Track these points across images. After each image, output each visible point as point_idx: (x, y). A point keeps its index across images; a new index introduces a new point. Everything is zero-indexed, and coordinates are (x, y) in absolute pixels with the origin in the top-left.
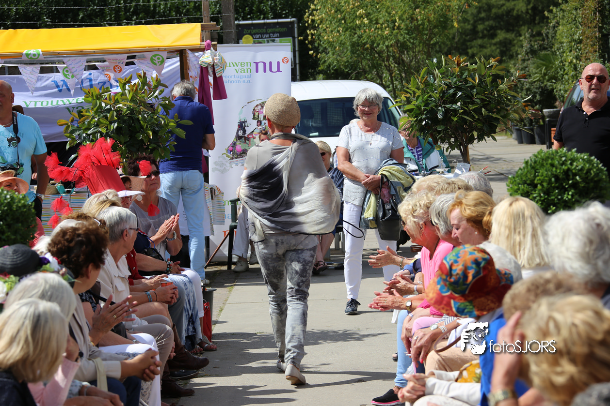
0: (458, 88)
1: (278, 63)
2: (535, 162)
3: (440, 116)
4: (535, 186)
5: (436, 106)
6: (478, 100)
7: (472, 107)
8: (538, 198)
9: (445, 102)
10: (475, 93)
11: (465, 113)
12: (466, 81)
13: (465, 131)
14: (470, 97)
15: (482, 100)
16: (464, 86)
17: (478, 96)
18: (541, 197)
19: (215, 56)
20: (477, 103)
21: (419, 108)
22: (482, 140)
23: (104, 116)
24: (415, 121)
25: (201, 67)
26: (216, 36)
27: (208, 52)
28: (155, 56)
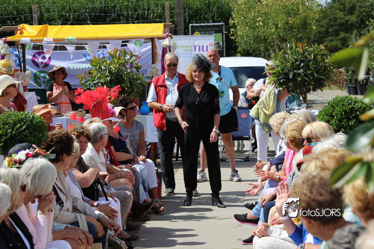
0: (302, 61)
1: (207, 46)
2: (334, 103)
3: (291, 77)
4: (333, 117)
5: (289, 71)
6: (313, 68)
7: (309, 72)
8: (334, 124)
10: (311, 64)
11: (306, 75)
12: (306, 57)
13: (305, 86)
14: (308, 66)
15: (315, 68)
16: (305, 60)
17: (313, 66)
18: (336, 123)
19: (171, 41)
20: (312, 70)
21: (279, 71)
22: (315, 91)
23: (103, 73)
24: (277, 80)
25: (163, 47)
26: (173, 31)
27: (167, 39)
28: (137, 41)
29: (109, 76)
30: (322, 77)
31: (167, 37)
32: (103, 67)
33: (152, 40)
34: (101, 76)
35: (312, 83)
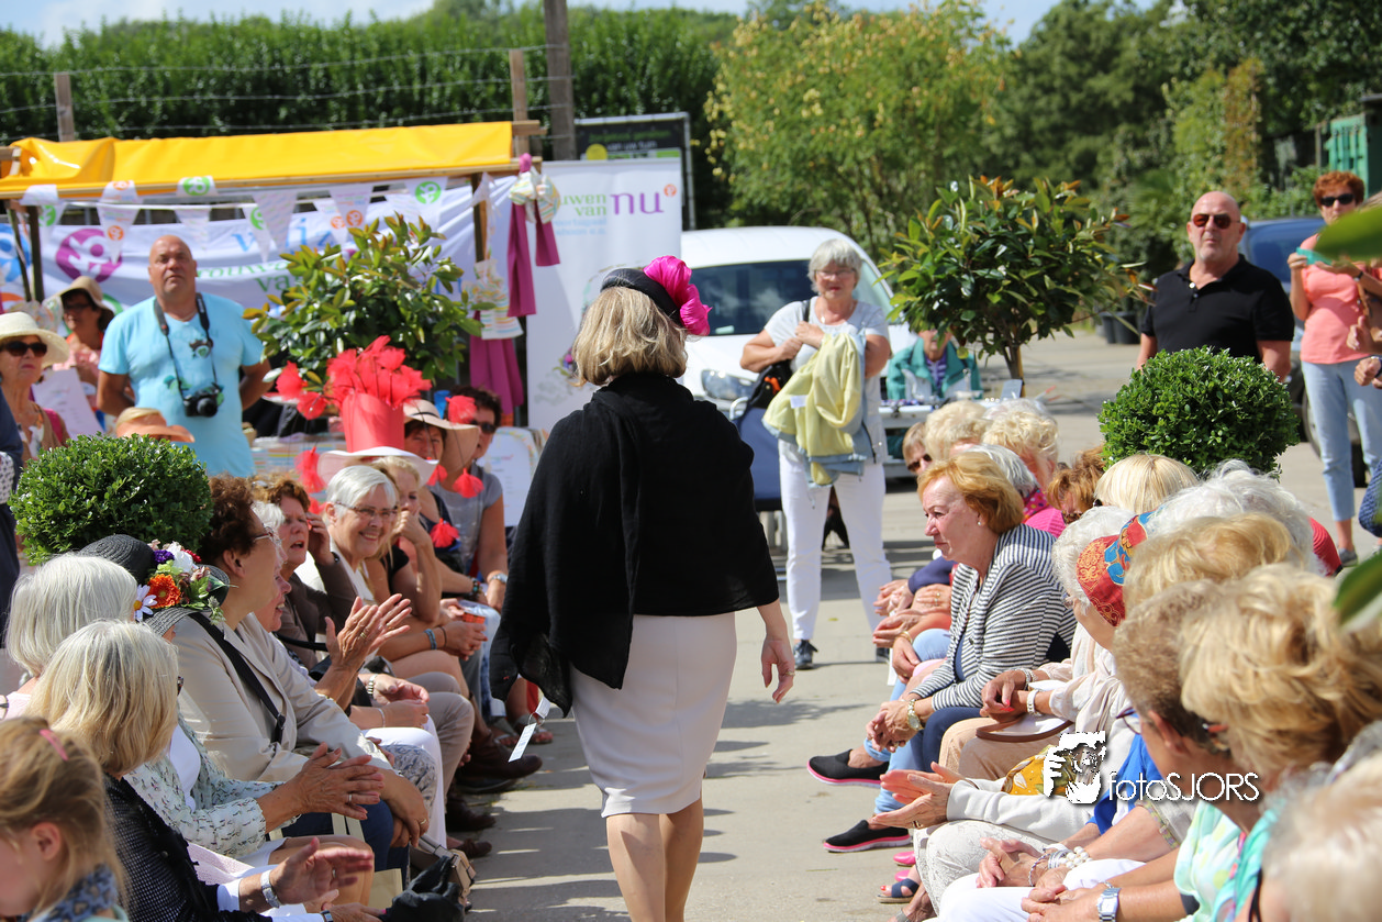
0: (1001, 239)
1: (657, 196)
2: (1153, 375)
3: (966, 292)
4: (1154, 420)
5: (959, 273)
6: (1037, 261)
7: (1026, 275)
9: (974, 266)
10: (1030, 248)
11: (1015, 286)
12: (1015, 226)
13: (1014, 319)
14: (1023, 255)
15: (1044, 259)
16: (1010, 232)
17: (1038, 252)
18: (1165, 441)
19: (540, 183)
20: (1036, 266)
21: (925, 276)
22: (1046, 336)
23: (331, 299)
24: (920, 302)
25: (514, 205)
26: (539, 147)
27: (526, 176)
28: (424, 185)
29: (350, 309)
30: (1069, 290)
31: (526, 167)
32: (329, 278)
33: (474, 179)
34: (325, 308)
35: (1040, 312)
